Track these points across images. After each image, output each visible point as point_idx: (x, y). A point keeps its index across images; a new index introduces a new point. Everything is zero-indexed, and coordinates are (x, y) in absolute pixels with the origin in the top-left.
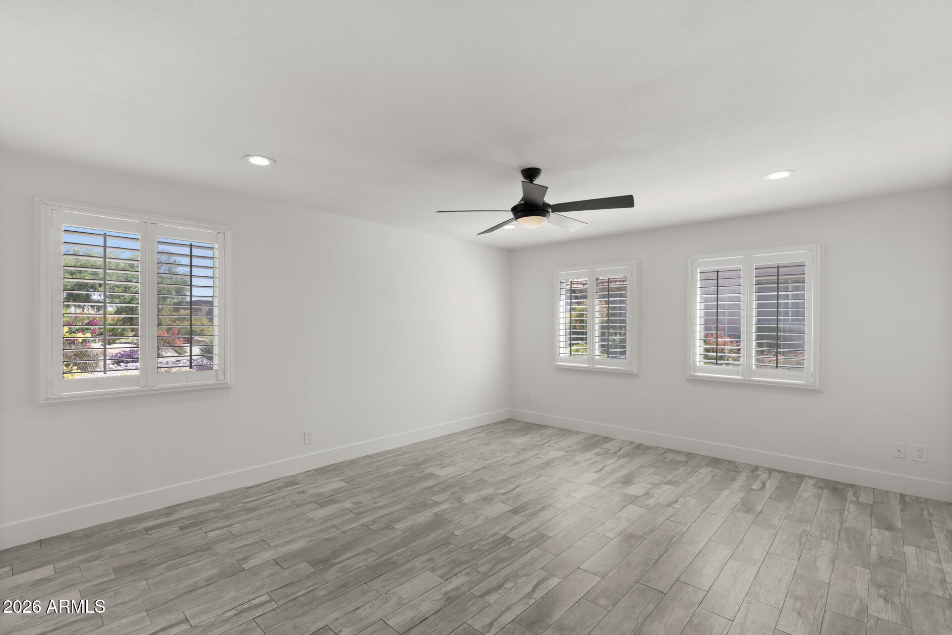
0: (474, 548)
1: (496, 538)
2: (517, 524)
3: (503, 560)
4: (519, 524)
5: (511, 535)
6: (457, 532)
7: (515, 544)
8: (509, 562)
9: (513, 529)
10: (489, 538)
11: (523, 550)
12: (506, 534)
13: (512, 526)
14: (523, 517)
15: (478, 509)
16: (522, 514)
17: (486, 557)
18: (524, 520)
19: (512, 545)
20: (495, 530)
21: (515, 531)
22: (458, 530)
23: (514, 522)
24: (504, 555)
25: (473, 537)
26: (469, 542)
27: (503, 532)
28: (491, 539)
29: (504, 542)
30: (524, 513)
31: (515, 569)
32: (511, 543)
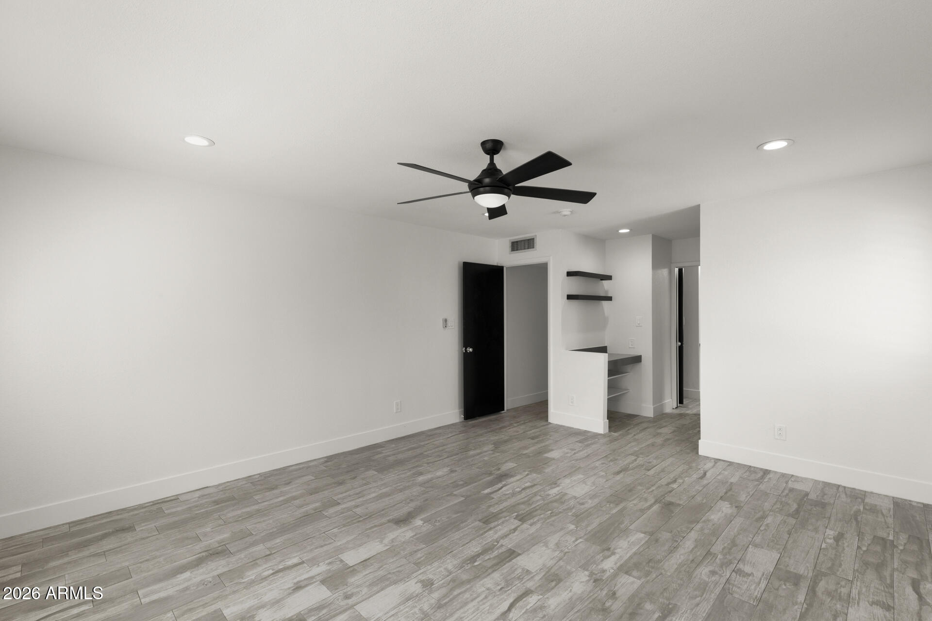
0: (550, 512)
1: (532, 521)
2: (510, 536)
3: (523, 503)
4: (508, 535)
5: (517, 523)
6: (572, 527)
7: (513, 515)
8: (519, 501)
9: (515, 530)
10: (538, 520)
11: (507, 510)
12: (522, 524)
13: (516, 533)
14: (502, 546)
15: (560, 559)
16: (503, 549)
17: (538, 506)
18: (501, 540)
19: (516, 514)
20: (533, 530)
21: (513, 527)
22: (571, 530)
23: (514, 538)
24: (523, 506)
25: (554, 521)
26: (556, 517)
27: (525, 526)
28: (535, 519)
29: (523, 517)
30: (500, 551)
31: (514, 498)
32: (517, 516)
